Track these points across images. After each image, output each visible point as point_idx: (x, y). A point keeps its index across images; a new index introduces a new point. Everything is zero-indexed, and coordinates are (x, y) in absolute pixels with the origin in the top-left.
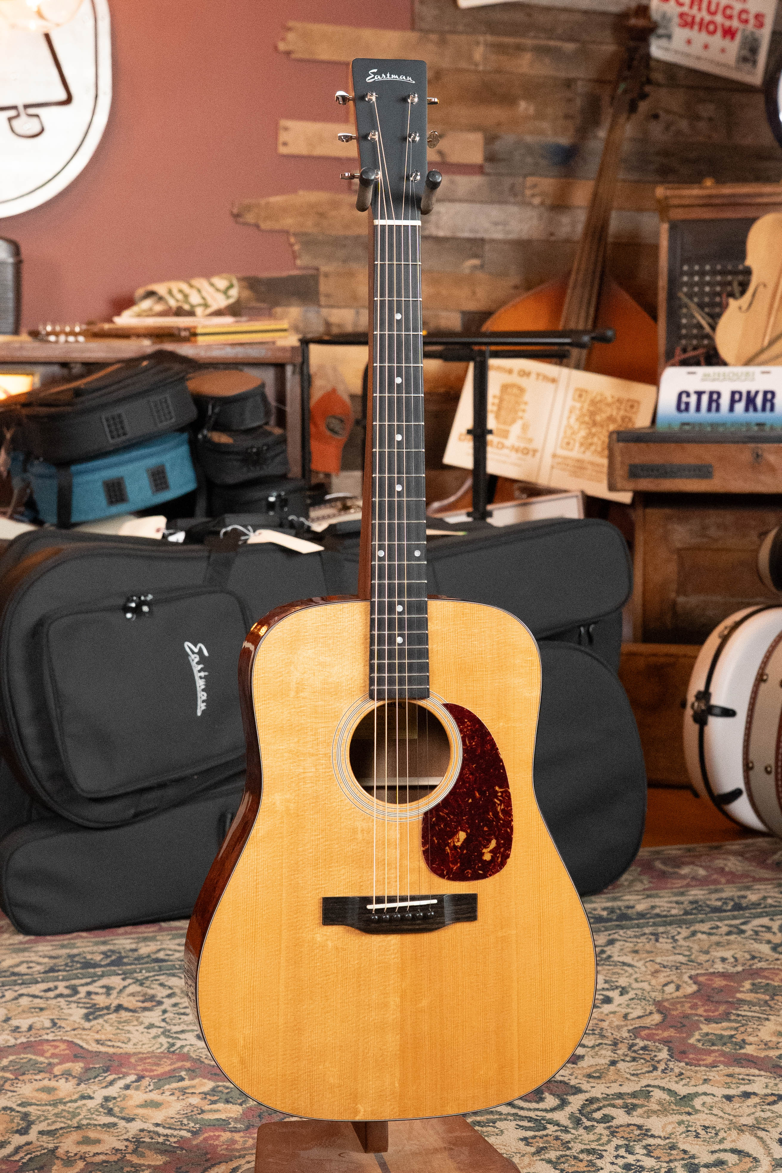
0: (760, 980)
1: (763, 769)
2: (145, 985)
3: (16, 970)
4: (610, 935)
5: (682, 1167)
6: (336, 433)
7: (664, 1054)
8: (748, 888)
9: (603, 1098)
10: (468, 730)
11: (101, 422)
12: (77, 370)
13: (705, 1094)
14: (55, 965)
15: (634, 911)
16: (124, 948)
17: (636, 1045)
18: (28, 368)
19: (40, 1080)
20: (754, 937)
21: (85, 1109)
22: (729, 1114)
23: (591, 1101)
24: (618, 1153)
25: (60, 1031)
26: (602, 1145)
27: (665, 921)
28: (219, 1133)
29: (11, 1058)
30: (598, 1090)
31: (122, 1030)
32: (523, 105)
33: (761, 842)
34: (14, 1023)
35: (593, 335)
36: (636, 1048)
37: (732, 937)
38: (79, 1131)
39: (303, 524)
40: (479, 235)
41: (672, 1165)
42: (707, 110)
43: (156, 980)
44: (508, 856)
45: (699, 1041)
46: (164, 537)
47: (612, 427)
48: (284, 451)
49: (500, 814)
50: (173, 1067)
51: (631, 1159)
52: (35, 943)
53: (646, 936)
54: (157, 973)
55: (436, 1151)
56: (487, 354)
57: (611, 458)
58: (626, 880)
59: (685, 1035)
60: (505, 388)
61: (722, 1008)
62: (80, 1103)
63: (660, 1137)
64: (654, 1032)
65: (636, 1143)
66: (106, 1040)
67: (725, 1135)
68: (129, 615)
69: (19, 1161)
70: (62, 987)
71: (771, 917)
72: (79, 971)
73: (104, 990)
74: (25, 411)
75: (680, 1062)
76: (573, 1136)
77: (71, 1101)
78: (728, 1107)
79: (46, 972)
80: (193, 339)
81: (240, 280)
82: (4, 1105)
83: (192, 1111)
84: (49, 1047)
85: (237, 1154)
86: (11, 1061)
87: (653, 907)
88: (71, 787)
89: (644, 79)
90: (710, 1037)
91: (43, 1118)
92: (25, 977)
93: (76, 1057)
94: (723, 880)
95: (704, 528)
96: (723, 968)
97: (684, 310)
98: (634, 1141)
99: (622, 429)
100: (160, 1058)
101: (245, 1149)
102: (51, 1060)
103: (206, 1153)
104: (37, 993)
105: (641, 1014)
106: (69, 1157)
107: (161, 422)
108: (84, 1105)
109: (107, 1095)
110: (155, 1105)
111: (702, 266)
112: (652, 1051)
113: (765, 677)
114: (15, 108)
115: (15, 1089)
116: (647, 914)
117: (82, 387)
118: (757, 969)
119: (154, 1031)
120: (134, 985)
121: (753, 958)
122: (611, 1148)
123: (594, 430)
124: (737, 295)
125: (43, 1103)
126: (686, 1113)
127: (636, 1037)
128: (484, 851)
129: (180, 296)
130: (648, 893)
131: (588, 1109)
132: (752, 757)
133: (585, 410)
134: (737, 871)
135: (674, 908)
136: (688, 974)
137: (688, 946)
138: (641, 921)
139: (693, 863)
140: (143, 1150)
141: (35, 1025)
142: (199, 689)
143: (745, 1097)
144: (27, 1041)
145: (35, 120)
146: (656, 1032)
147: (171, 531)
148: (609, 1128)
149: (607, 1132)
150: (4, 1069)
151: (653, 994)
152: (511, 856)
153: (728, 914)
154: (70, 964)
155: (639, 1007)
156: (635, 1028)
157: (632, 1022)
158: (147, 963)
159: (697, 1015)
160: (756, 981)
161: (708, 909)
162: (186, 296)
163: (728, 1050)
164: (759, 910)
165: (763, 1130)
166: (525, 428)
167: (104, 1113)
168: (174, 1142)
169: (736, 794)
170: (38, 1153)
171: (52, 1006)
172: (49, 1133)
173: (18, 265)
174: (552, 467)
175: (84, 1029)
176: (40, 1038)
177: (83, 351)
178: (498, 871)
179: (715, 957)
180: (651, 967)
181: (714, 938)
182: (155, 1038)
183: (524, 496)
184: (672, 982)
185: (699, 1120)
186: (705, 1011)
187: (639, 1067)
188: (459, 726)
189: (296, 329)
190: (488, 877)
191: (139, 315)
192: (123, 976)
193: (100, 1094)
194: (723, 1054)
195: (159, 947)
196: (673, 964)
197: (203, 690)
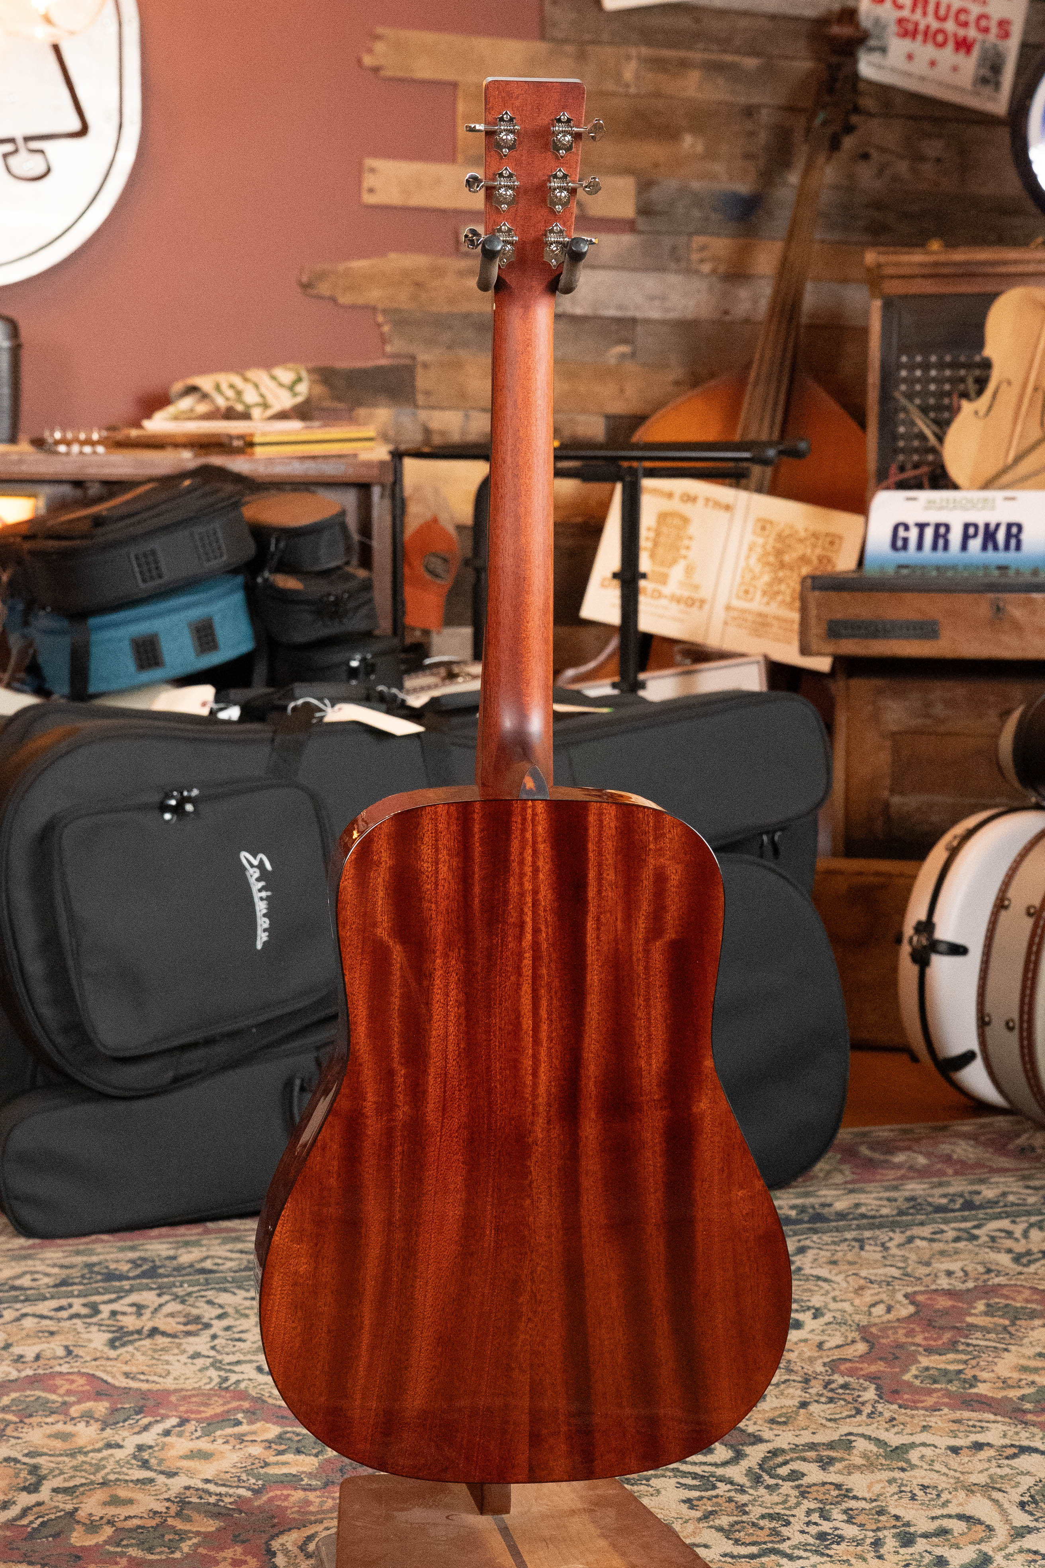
0: (997, 1300)
1: (1003, 1024)
2: (187, 1303)
3: (18, 1283)
4: (799, 1241)
5: (893, 1537)
6: (437, 576)
7: (870, 1394)
8: (982, 1181)
9: (791, 1449)
11: (130, 561)
12: (94, 490)
13: (924, 1445)
14: (68, 1277)
15: (831, 1210)
16: (159, 1256)
17: (833, 1382)
18: (28, 487)
19: (52, 1424)
20: (990, 1244)
21: (112, 1460)
22: (955, 1471)
23: (775, 1453)
24: (809, 1519)
25: (76, 1361)
26: (789, 1509)
27: (873, 1224)
28: (289, 1492)
29: (14, 1395)
30: (784, 1439)
31: (158, 1360)
32: (688, 140)
33: (1001, 1122)
34: (16, 1350)
35: (781, 447)
36: (833, 1386)
37: (961, 1245)
38: (105, 1489)
39: (395, 696)
40: (629, 314)
41: (880, 1534)
42: (933, 148)
43: (202, 1297)
45: (916, 1377)
46: (212, 712)
47: (805, 570)
48: (371, 600)
50: (226, 1408)
51: (826, 1527)
52: (42, 1248)
53: (847, 1243)
54: (204, 1288)
55: (573, 1512)
56: (640, 472)
57: (804, 610)
58: (821, 1170)
59: (897, 1370)
60: (663, 517)
61: (947, 1336)
62: (105, 1453)
63: (865, 1499)
64: (858, 1365)
65: (833, 1506)
66: (139, 1373)
67: (949, 1497)
68: (167, 816)
69: (27, 1526)
70: (77, 1305)
71: (1013, 1218)
72: (101, 1284)
73: (134, 1309)
74: (27, 546)
75: (891, 1403)
76: (751, 1498)
77: (94, 1451)
78: (954, 1461)
79: (56, 1286)
80: (249, 450)
81: (311, 371)
82: (6, 1455)
83: (253, 1464)
84: (64, 1382)
85: (313, 1518)
86: (13, 1400)
87: (857, 1205)
88: (90, 1042)
89: (850, 106)
90: (931, 1372)
91: (57, 1472)
92: (29, 1292)
93: (99, 1395)
94: (950, 1171)
95: (928, 705)
96: (950, 1284)
97: (902, 416)
98: (831, 1504)
99: (818, 573)
100: (209, 1396)
101: (323, 1512)
102: (67, 1399)
103: (273, 1517)
104: (45, 1313)
105: (841, 1343)
106: (92, 1521)
107: (209, 561)
108: (112, 1455)
109: (140, 1442)
110: (205, 1456)
111: (926, 356)
112: (854, 1389)
113: (1006, 903)
114: (12, 140)
115: (21, 1435)
116: (848, 1214)
117: (104, 513)
118: (993, 1285)
119: (200, 1362)
120: (173, 1303)
121: (989, 1271)
122: (800, 1512)
123: (781, 574)
124: (972, 393)
125: (58, 1452)
126: (899, 1469)
127: (833, 1373)
129: (230, 393)
130: (850, 1186)
131: (771, 1463)
132: (989, 1008)
133: (769, 548)
134: (970, 1159)
135: (884, 1206)
136: (903, 1292)
137: (903, 1256)
138: (841, 1223)
139: (909, 1148)
140: (189, 1512)
141: (44, 1353)
142: (259, 914)
143: (976, 1449)
144: (35, 1374)
145: (39, 157)
146: (861, 1366)
147: (222, 705)
148: (798, 1487)
149: (796, 1493)
150: (5, 1409)
151: (857, 1318)
153: (957, 1214)
154: (88, 1276)
155: (838, 1333)
156: (833, 1361)
157: (829, 1353)
158: (189, 1274)
159: (914, 1344)
160: (992, 1302)
161: (929, 1209)
162: (239, 393)
163: (954, 1389)
164: (999, 1210)
165: (1000, 1490)
166: (689, 570)
167: (138, 1466)
168: (230, 1503)
169: (968, 1057)
170: (53, 1516)
171: (66, 1330)
172: (65, 1491)
173: (16, 351)
174: (726, 623)
175: (108, 1359)
176: (51, 1370)
177: (102, 466)
179: (939, 1270)
180: (855, 1283)
181: (937, 1246)
182: (201, 1370)
183: (688, 661)
184: (881, 1302)
185: (916, 1478)
186: (925, 1339)
187: (838, 1410)
189: (385, 437)
191: (176, 418)
192: (158, 1291)
193: (131, 1442)
194: (948, 1394)
195: (205, 1254)
196: (883, 1278)
197: (265, 915)
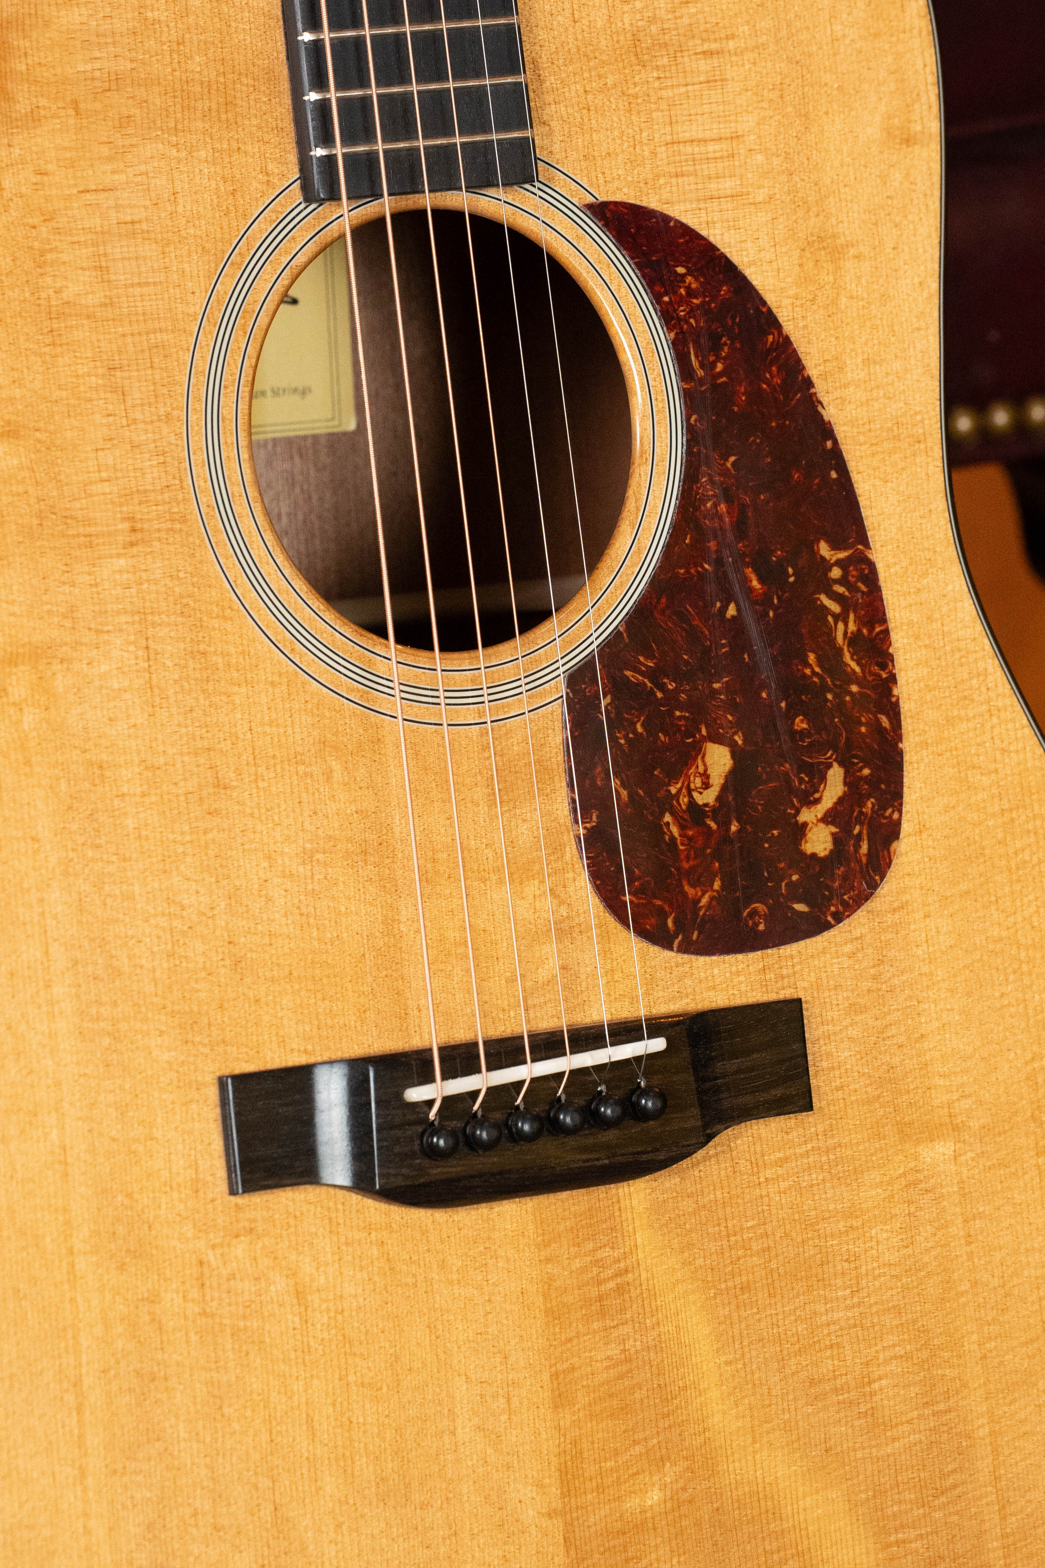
10: (691, 313)
44: (893, 832)
49: (847, 657)
128: (806, 816)
152: (906, 827)
178: (862, 899)
188: (657, 298)
190: (828, 927)
